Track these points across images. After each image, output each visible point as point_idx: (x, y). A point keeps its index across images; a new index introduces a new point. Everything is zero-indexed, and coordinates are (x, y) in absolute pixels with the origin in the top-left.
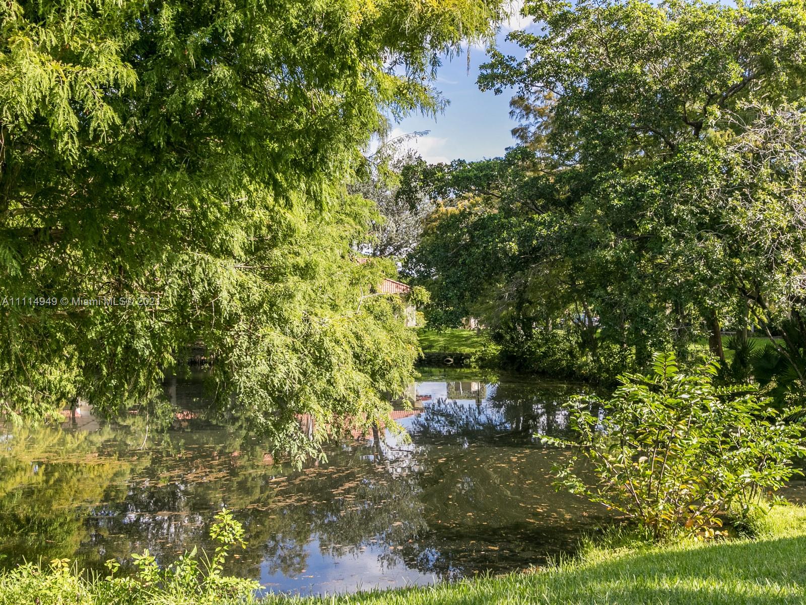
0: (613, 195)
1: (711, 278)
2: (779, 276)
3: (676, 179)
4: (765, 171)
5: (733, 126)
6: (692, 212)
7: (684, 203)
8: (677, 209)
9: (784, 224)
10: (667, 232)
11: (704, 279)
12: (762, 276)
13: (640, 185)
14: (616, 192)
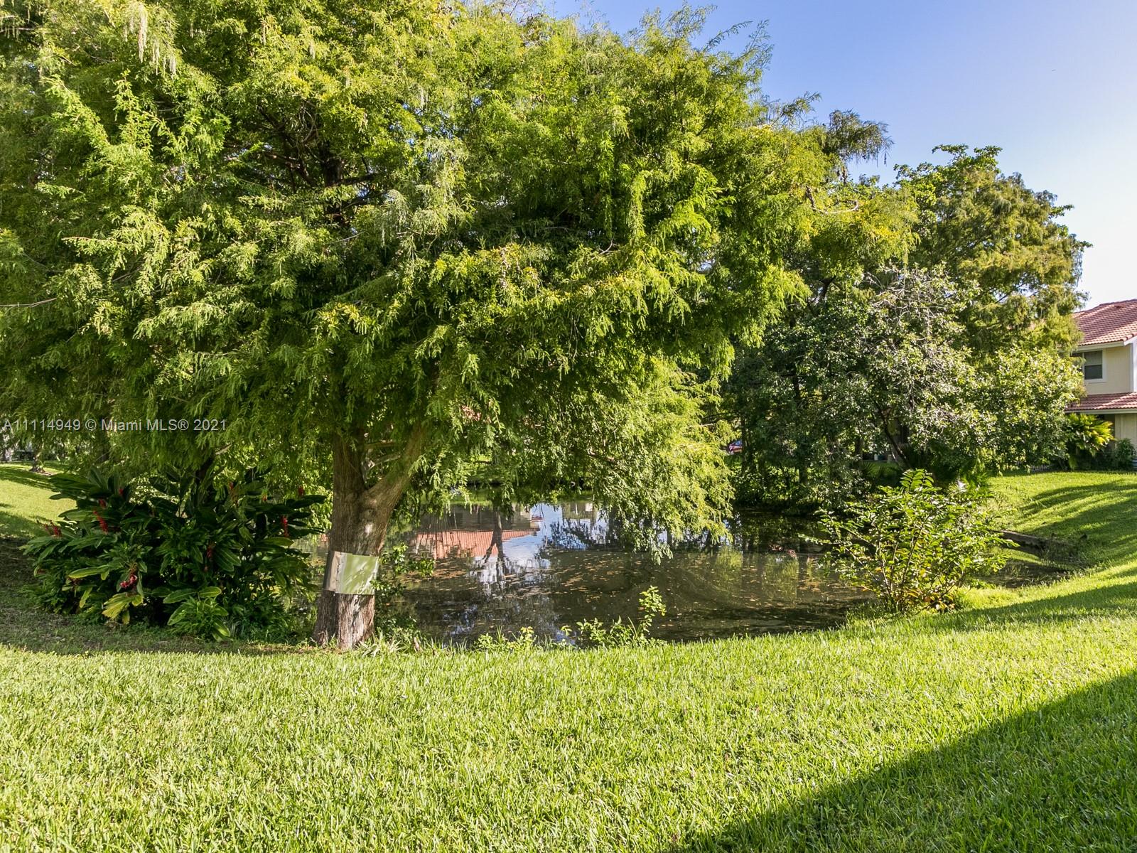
0: (777, 342)
1: (861, 411)
2: (920, 410)
3: (831, 329)
4: (902, 324)
5: (874, 286)
6: (841, 357)
7: (836, 349)
8: (831, 355)
9: (923, 368)
10: (822, 373)
11: (853, 411)
12: (904, 410)
13: (801, 333)
14: (779, 339)
